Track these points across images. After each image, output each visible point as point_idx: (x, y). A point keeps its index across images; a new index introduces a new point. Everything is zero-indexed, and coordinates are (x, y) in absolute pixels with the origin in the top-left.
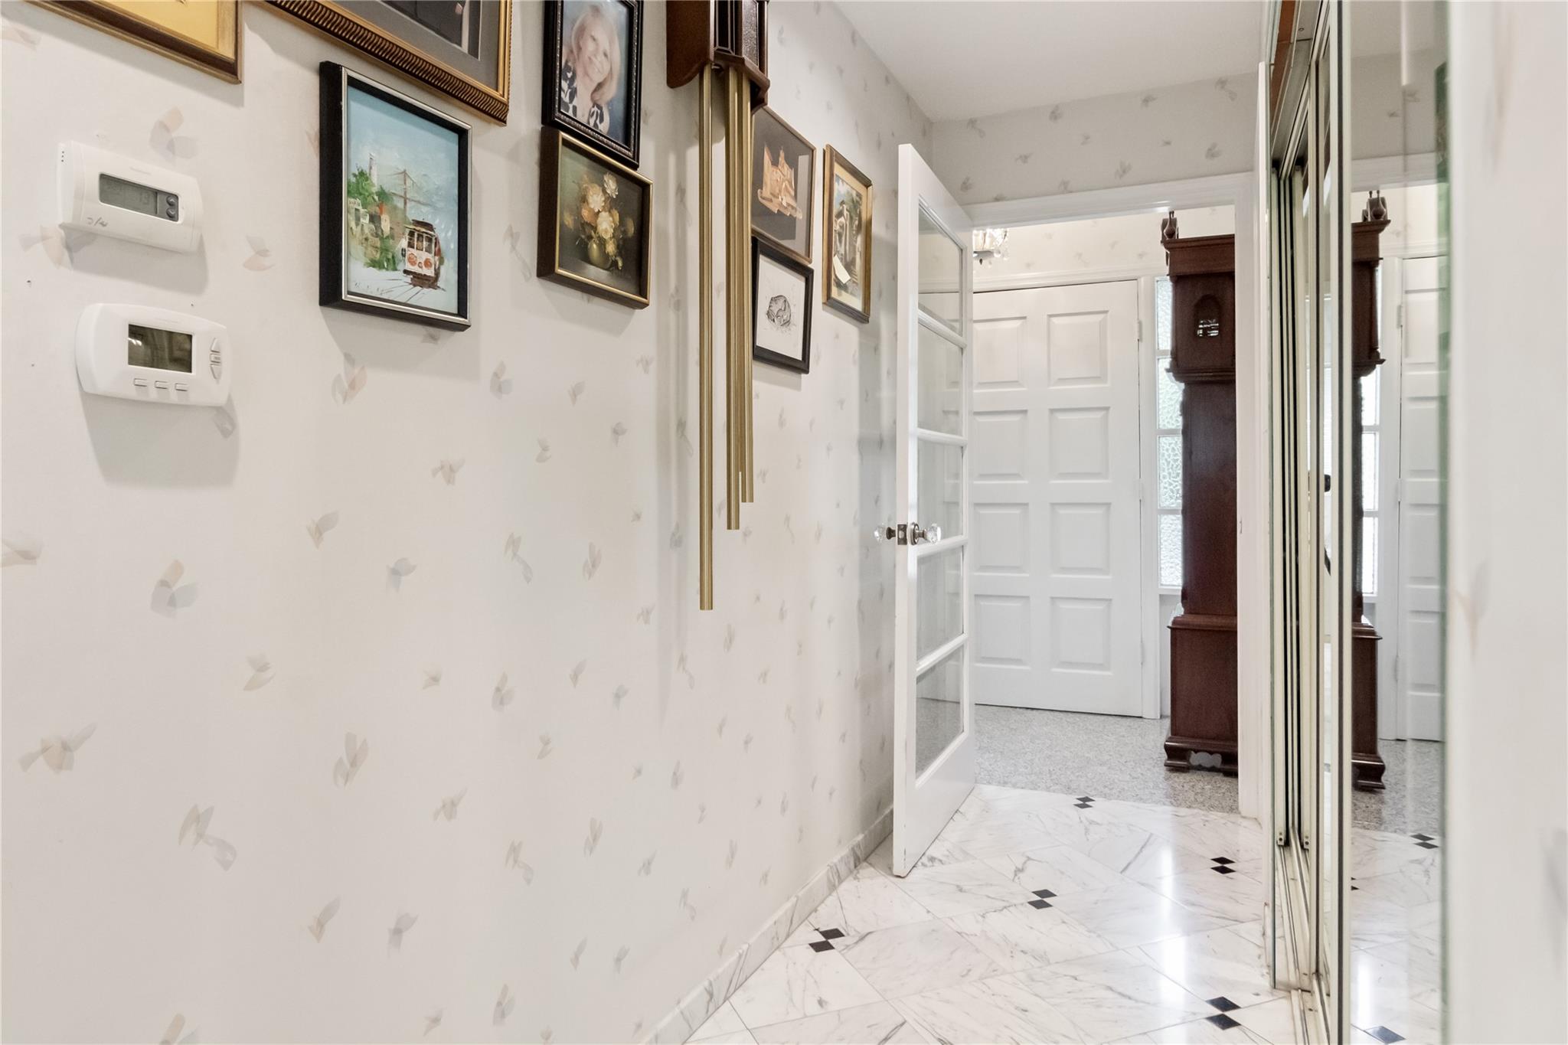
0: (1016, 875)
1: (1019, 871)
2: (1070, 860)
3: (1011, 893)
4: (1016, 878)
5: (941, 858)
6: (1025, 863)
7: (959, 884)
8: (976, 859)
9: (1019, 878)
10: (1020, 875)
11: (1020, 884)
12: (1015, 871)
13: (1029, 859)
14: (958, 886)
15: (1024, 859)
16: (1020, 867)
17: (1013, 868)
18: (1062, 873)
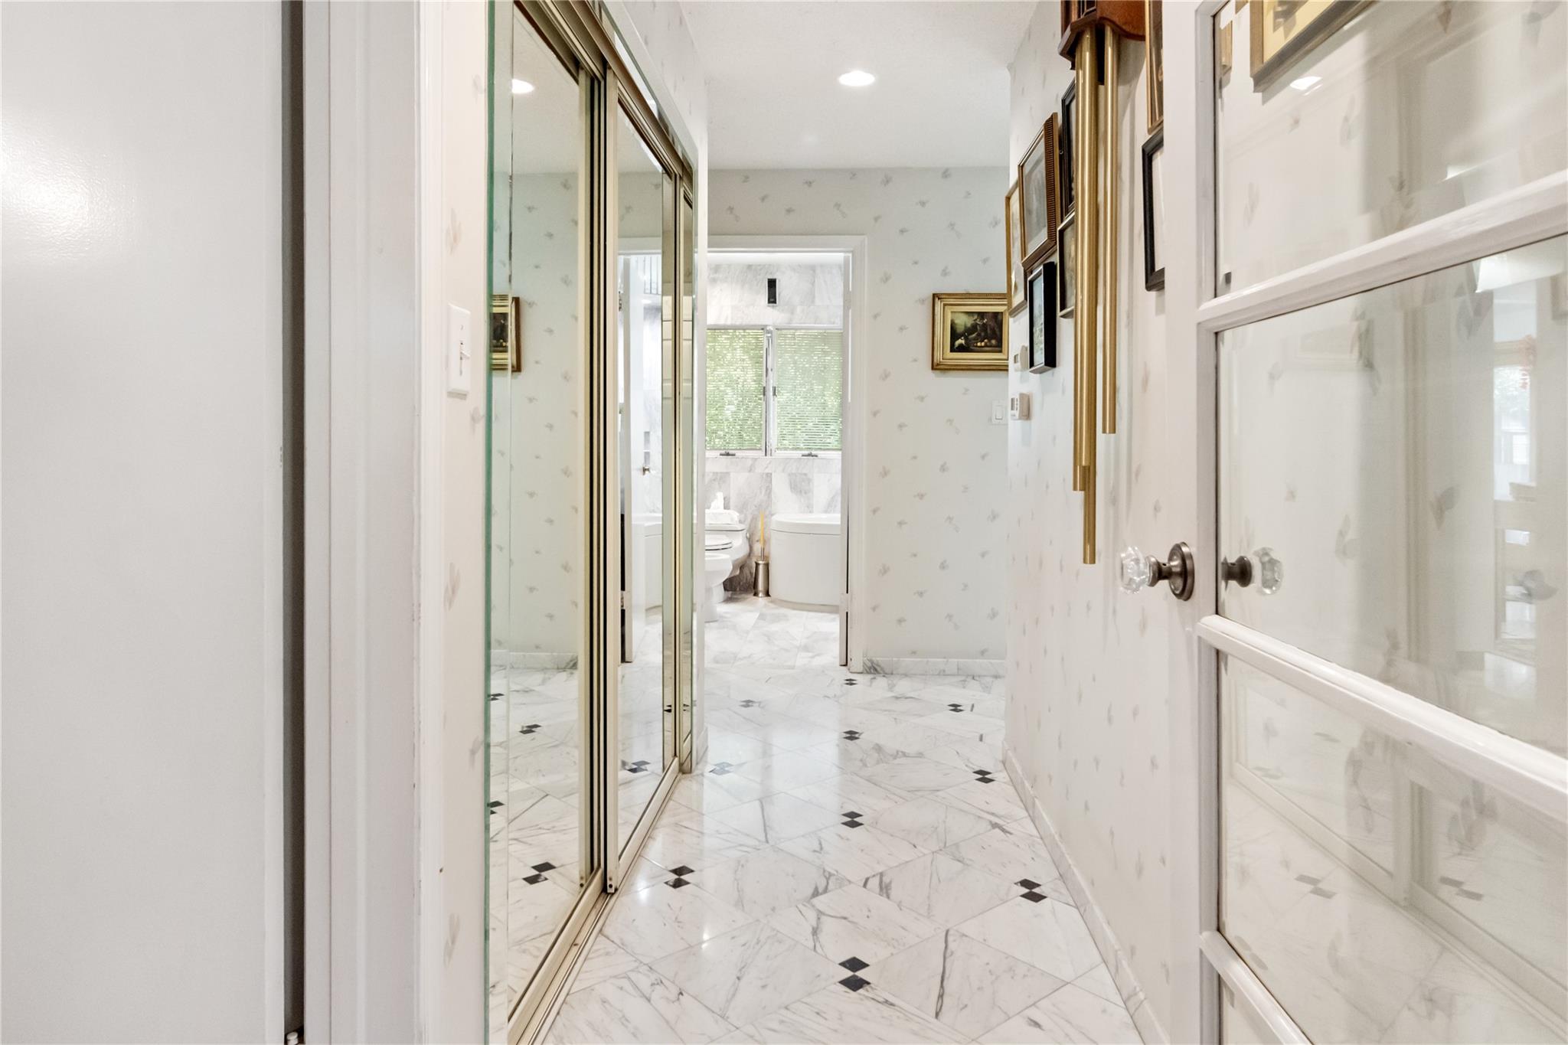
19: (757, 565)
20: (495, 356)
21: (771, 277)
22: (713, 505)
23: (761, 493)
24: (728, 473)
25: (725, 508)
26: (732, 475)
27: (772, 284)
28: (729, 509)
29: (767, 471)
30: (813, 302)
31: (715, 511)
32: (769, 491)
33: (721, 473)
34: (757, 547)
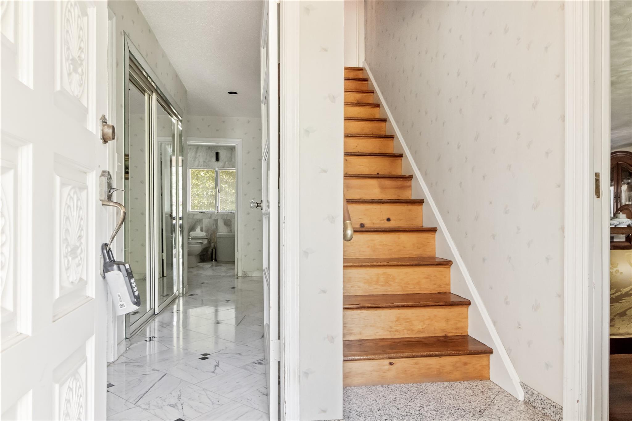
0: (218, 363)
1: (217, 365)
2: (192, 376)
3: (218, 356)
4: (217, 362)
5: (256, 364)
6: (215, 370)
7: (241, 356)
8: (239, 367)
9: (216, 362)
10: (216, 364)
11: (215, 360)
12: (219, 365)
13: (213, 372)
14: (241, 355)
15: (216, 371)
16: (217, 367)
17: (220, 366)
18: (196, 368)
19: (212, 250)
20: (126, 175)
21: (217, 151)
22: (197, 230)
23: (214, 226)
24: (202, 219)
25: (201, 231)
26: (203, 220)
27: (217, 154)
28: (202, 231)
29: (216, 218)
30: (232, 160)
31: (197, 232)
32: (217, 225)
33: (200, 219)
34: (212, 244)
